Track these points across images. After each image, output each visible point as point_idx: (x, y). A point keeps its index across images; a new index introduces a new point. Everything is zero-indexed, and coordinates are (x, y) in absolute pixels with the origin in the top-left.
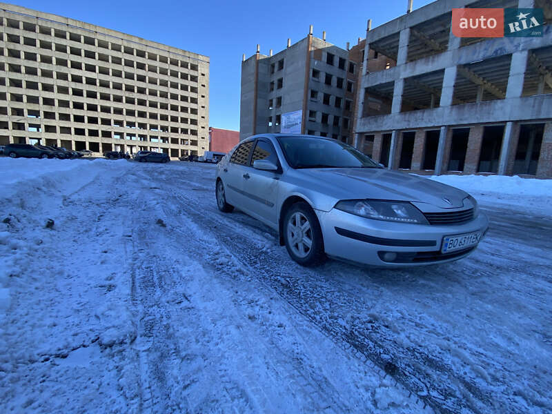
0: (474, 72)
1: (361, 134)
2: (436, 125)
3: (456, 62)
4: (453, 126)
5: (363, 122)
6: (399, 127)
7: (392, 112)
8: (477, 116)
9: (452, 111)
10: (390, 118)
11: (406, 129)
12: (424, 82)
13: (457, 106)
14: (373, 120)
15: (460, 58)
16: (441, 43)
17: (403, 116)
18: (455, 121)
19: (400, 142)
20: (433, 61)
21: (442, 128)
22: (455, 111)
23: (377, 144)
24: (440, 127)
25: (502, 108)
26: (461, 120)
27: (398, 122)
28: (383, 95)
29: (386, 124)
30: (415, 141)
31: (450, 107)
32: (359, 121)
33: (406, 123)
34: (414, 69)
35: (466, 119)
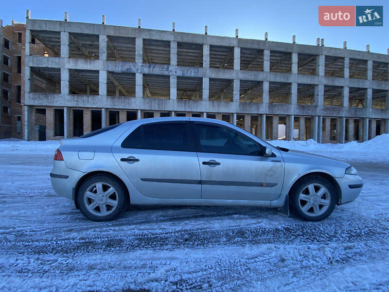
0: (115, 77)
1: (30, 107)
2: (99, 107)
3: (106, 69)
4: (109, 109)
5: (31, 96)
6: (70, 105)
7: (62, 92)
8: (123, 104)
9: (107, 99)
10: (61, 97)
11: (76, 107)
12: (82, 75)
13: (111, 96)
14: (44, 96)
15: (108, 67)
16: (89, 52)
17: (72, 97)
18: (111, 106)
19: (72, 117)
20: (90, 63)
21: (103, 109)
22: (109, 100)
23: (50, 116)
24: (101, 108)
25: (135, 102)
26: (114, 105)
27: (68, 101)
28: (47, 77)
29: (57, 101)
30: (84, 117)
31: (106, 96)
32: (27, 95)
33: (75, 103)
34: (76, 64)
35: (117, 106)
